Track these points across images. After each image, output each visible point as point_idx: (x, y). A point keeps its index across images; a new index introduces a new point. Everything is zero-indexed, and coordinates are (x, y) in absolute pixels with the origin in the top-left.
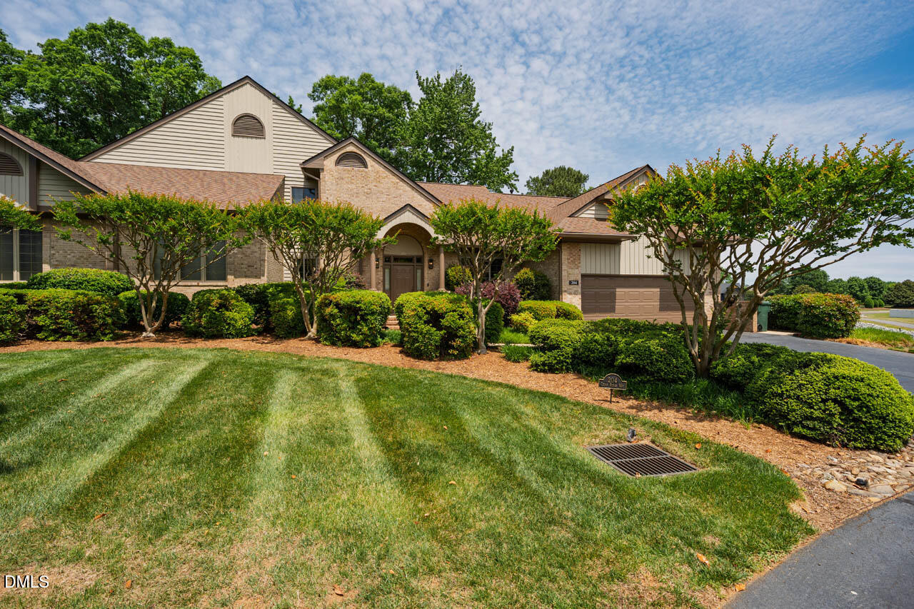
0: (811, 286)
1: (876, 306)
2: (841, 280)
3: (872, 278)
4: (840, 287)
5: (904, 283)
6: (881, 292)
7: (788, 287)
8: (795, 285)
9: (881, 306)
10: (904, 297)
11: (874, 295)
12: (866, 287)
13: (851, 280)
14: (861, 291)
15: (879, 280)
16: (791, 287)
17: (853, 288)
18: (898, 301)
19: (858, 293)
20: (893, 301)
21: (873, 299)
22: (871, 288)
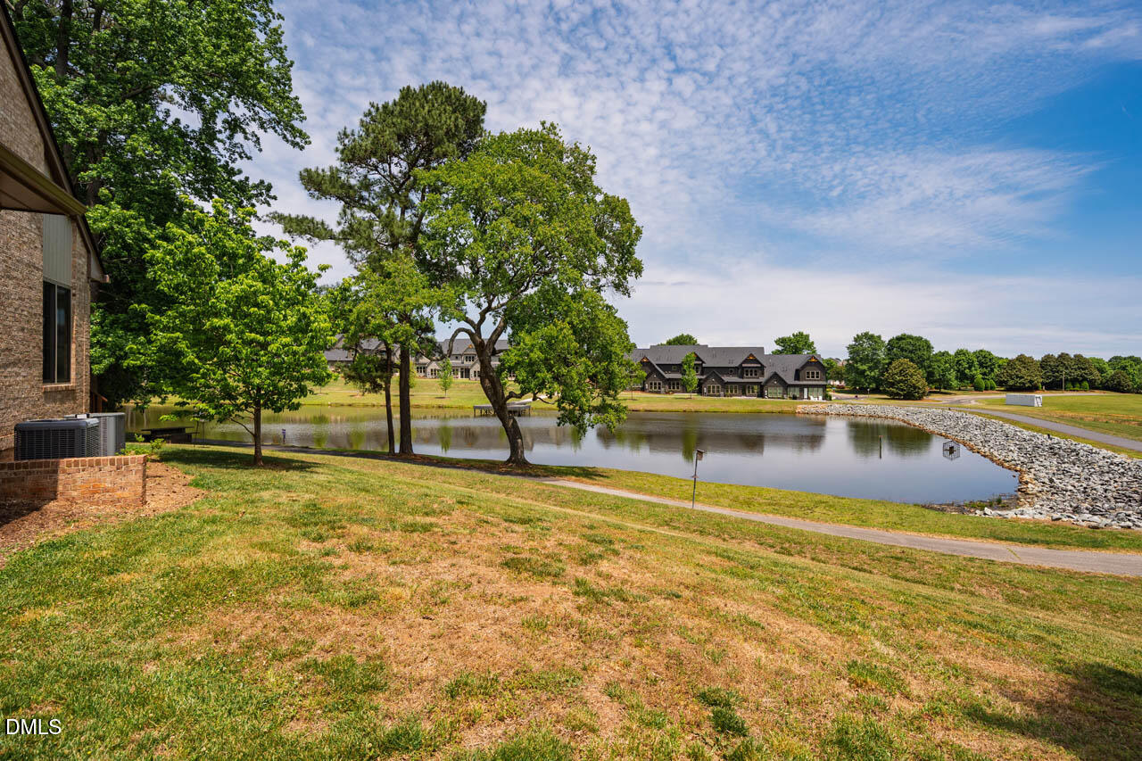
0: (912, 360)
1: (986, 389)
2: (947, 353)
3: (981, 351)
4: (946, 362)
5: (1017, 359)
6: (992, 370)
7: (884, 362)
8: (892, 359)
9: (992, 388)
10: (1017, 377)
11: (984, 374)
12: (976, 363)
13: (959, 353)
14: (970, 368)
15: (990, 354)
16: (887, 361)
17: (960, 364)
18: (1011, 383)
19: (967, 371)
20: (1006, 382)
21: (983, 379)
22: (981, 365)
